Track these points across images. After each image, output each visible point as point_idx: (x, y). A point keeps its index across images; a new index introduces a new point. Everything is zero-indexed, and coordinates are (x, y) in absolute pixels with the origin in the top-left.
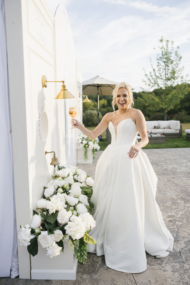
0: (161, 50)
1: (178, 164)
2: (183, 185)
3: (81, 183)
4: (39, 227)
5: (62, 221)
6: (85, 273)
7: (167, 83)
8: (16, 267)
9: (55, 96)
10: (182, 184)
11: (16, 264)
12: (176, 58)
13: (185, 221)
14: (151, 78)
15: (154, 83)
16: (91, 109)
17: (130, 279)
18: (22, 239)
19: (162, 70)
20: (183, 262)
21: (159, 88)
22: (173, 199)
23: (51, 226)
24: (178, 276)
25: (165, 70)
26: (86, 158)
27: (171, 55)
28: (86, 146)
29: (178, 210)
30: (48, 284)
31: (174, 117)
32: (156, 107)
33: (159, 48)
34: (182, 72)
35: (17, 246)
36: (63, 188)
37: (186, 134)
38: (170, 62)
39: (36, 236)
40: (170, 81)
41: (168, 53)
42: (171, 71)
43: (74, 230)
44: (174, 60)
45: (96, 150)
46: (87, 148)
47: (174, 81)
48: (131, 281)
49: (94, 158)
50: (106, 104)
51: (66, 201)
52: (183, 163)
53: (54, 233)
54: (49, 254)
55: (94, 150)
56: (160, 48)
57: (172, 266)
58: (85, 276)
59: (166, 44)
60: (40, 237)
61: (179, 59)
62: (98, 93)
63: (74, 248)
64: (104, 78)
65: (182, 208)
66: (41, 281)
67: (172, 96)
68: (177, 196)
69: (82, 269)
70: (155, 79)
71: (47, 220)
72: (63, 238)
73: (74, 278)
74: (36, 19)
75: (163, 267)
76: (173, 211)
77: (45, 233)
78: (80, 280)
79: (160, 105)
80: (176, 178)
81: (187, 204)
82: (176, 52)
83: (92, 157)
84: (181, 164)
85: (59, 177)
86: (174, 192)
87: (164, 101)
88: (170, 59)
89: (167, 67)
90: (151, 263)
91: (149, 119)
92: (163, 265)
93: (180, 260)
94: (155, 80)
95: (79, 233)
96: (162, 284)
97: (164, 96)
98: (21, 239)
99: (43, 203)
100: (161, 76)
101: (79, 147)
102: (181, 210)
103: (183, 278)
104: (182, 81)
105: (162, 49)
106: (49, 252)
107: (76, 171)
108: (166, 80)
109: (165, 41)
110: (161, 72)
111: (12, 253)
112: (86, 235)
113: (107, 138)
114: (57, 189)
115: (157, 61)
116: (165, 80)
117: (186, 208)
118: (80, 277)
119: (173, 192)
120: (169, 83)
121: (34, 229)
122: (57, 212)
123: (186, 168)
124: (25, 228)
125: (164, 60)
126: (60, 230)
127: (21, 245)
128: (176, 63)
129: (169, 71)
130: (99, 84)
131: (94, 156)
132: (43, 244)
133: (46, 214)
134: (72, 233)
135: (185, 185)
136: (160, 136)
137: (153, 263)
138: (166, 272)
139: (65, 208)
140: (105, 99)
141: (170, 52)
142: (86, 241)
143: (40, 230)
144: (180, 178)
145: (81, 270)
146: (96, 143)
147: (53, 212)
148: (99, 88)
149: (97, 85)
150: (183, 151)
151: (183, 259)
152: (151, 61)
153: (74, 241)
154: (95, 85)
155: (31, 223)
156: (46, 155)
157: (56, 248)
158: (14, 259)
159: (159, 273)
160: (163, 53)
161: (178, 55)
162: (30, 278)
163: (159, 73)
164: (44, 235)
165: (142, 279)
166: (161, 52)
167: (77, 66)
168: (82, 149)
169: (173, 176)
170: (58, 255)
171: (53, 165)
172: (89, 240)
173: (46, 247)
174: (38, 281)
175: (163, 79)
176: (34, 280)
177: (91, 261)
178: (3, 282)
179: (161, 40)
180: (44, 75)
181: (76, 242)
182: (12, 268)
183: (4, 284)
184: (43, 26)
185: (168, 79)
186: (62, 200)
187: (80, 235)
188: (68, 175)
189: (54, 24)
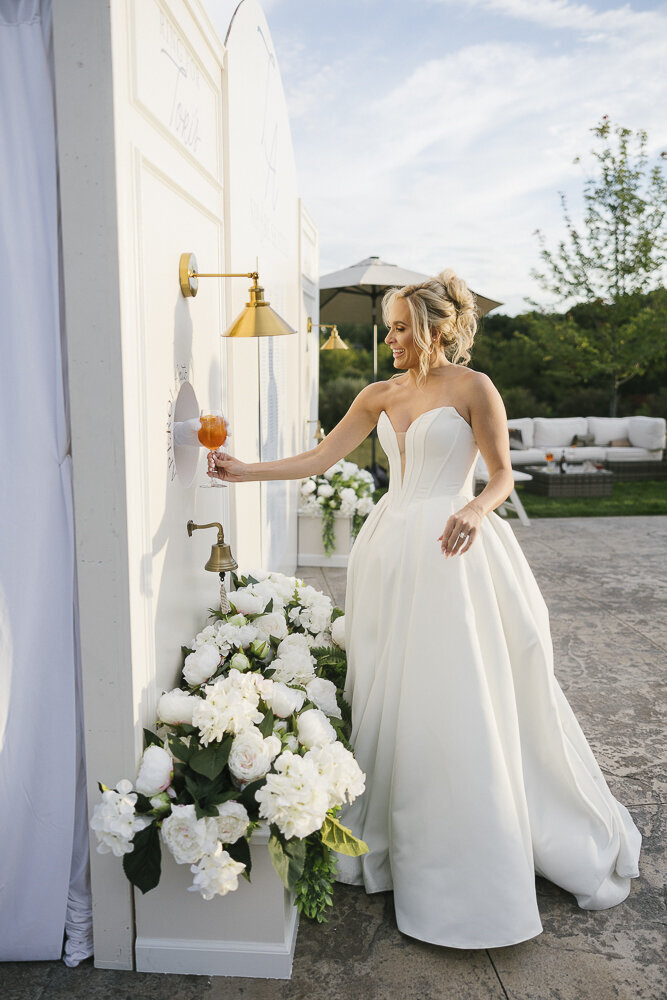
0: (602, 164)
1: (660, 573)
3: (315, 635)
4: (165, 791)
5: (247, 771)
6: (323, 955)
7: (620, 284)
8: (85, 926)
9: (225, 330)
11: (83, 917)
12: (656, 194)
14: (562, 265)
15: (574, 281)
16: (347, 375)
17: (484, 984)
18: (106, 830)
19: (603, 237)
21: (593, 300)
22: (640, 696)
23: (207, 789)
24: (660, 976)
25: (613, 237)
26: (330, 547)
27: (638, 183)
28: (331, 505)
29: (660, 737)
30: (193, 989)
31: (645, 405)
32: (582, 369)
33: (595, 158)
35: (87, 855)
36: (249, 652)
38: (632, 209)
39: (154, 822)
40: (634, 275)
41: (627, 174)
42: (635, 241)
43: (288, 805)
44: (647, 199)
46: (334, 512)
47: (646, 274)
48: (490, 991)
51: (260, 699)
53: (216, 814)
54: (199, 885)
56: (599, 156)
57: (637, 938)
58: (324, 968)
59: (621, 144)
60: (167, 825)
62: (374, 317)
63: (287, 869)
64: (395, 266)
66: (170, 979)
67: (639, 328)
68: (657, 689)
69: (315, 940)
70: (576, 267)
71: (192, 765)
72: (250, 830)
73: (286, 973)
74: (163, 50)
75: (603, 944)
76: (640, 741)
77: (185, 812)
78: (308, 980)
79: (596, 363)
80: (652, 623)
82: (656, 171)
85: (234, 612)
86: (645, 674)
87: (608, 349)
88: (633, 197)
89: (621, 226)
90: (559, 927)
91: (554, 410)
92: (606, 935)
94: (577, 272)
95: (305, 815)
97: (610, 331)
98: (103, 832)
99: (178, 706)
100: (600, 256)
101: (308, 506)
105: (603, 160)
106: (201, 879)
107: (296, 592)
108: (617, 274)
109: (617, 132)
110: (600, 244)
111: (71, 879)
112: (332, 823)
114: (229, 657)
115: (585, 205)
116: (614, 272)
118: (308, 970)
119: (639, 672)
120: (629, 284)
121: (147, 796)
122: (229, 737)
124: (117, 792)
125: (612, 200)
126: (238, 802)
127: (101, 853)
128: (657, 211)
129: (629, 239)
130: (379, 286)
132: (179, 849)
133: (188, 745)
134: (282, 815)
136: (593, 470)
137: (567, 927)
138: (615, 962)
139: (255, 725)
141: (633, 173)
142: (330, 845)
143: (167, 802)
145: (309, 943)
146: (365, 494)
147: (215, 740)
149: (370, 291)
152: (563, 205)
153: (290, 845)
154: (365, 288)
155: (138, 777)
156: (190, 535)
157: (225, 866)
158: (75, 898)
159: (591, 965)
160: (607, 175)
161: (662, 182)
162: (131, 969)
163: (592, 246)
164: (183, 819)
165: (529, 982)
166: (603, 171)
167: (302, 220)
168: (316, 514)
169: (642, 617)
170: (230, 892)
171: (215, 571)
172: (341, 840)
173: (190, 862)
174: (160, 979)
175: (607, 269)
176: (145, 974)
177: (347, 912)
178: (36, 977)
179: (601, 127)
180: (187, 251)
181: (296, 848)
182: (68, 932)
183: (39, 985)
184: (185, 76)
185: (626, 269)
186: (247, 695)
187: (308, 823)
188: (269, 608)
189: (223, 71)
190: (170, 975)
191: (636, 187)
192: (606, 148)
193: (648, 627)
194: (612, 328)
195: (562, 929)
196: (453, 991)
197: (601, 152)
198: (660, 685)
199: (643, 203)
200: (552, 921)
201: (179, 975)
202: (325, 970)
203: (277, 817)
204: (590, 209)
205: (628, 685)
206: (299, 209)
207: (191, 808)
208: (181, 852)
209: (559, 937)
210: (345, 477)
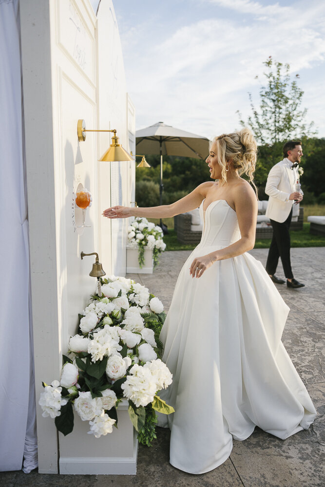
0: (268, 80)
1: (299, 275)
2: (308, 311)
3: (142, 307)
4: (75, 385)
5: (115, 374)
6: (151, 462)
7: (277, 137)
8: (33, 453)
9: (100, 157)
10: (307, 309)
11: (33, 448)
12: (294, 94)
13: (316, 373)
17: (229, 473)
18: (47, 406)
19: (269, 115)
20: (318, 442)
21: (264, 145)
22: (293, 334)
23: (96, 383)
24: (311, 466)
25: (274, 114)
26: (142, 264)
27: (286, 89)
28: (143, 243)
29: (304, 353)
30: (88, 482)
32: (259, 177)
33: (265, 76)
34: (303, 118)
35: (34, 417)
36: (111, 316)
37: (309, 223)
38: (282, 101)
39: (69, 400)
40: (283, 133)
41: (280, 85)
42: (284, 117)
43: (138, 390)
44: (290, 96)
45: (160, 250)
46: (144, 246)
47: (289, 133)
48: (232, 476)
49: (155, 263)
50: (170, 171)
51: (120, 339)
52: (307, 274)
53: (101, 396)
54: (94, 431)
55: (156, 251)
56: (267, 75)
57: (299, 448)
58: (152, 469)
59: (277, 70)
60: (77, 402)
61: (298, 96)
62: (161, 152)
63: (137, 422)
64: (171, 127)
65: (310, 350)
66: (77, 477)
68: (301, 330)
69: (147, 455)
70: (256, 128)
71: (88, 373)
72: (117, 403)
73: (134, 472)
74: (70, 19)
75: (284, 452)
76: (295, 355)
77: (86, 395)
78: (144, 475)
80: (297, 299)
81: (317, 342)
82: (294, 84)
83: (153, 263)
84: (303, 274)
85: (103, 296)
86: (295, 323)
88: (283, 96)
89: (277, 110)
90: (263, 444)
92: (285, 447)
93: (313, 439)
94: (257, 131)
95: (146, 395)
96: (284, 480)
97: (272, 160)
98: (45, 406)
99: (79, 343)
100: (267, 124)
101: (131, 244)
102: (309, 354)
103: (320, 469)
104: (303, 133)
105: (269, 77)
106: (94, 428)
107: (132, 286)
108: (276, 132)
109: (275, 64)
110: (268, 118)
111: (27, 430)
112: (157, 398)
113: (176, 229)
114: (102, 318)
115: (261, 99)
116: (274, 131)
117: (317, 350)
118: (144, 470)
119: (292, 322)
120: (281, 137)
121: (66, 388)
122: (106, 358)
123: (313, 283)
124: (52, 386)
125: (273, 97)
126: (111, 389)
127: (44, 416)
128: (294, 102)
129: (281, 115)
130: (163, 136)
131: (156, 260)
132: (83, 413)
133: (85, 362)
134: (134, 395)
135: (312, 310)
136: (266, 226)
137: (266, 444)
138: (289, 460)
139: (118, 352)
140: (168, 162)
141: (283, 84)
142: (156, 409)
143: (76, 390)
144: (303, 299)
145: (144, 457)
146: (159, 238)
147: (99, 359)
148: (163, 143)
149: (159, 139)
150: (306, 253)
151: (316, 438)
152: (250, 99)
153: (138, 410)
154: (156, 137)
155: (61, 379)
156: (82, 259)
157: (106, 421)
158: (29, 440)
159: (279, 462)
160: (271, 85)
161: (297, 89)
162: (57, 473)
163: (264, 119)
164: (85, 399)
165: (250, 471)
166: (269, 83)
167: (129, 104)
168: (135, 248)
169: (292, 296)
170: (108, 433)
171: (95, 276)
172: (161, 407)
173: (88, 419)
174: (72, 477)
175: (270, 130)
176: (64, 475)
177: (161, 441)
178: (9, 479)
179: (268, 62)
180: (81, 119)
181: (141, 411)
182: (25, 456)
183: (11, 483)
184: (80, 31)
185: (279, 130)
186: (114, 337)
187: (147, 399)
188: (120, 294)
189: (96, 29)
190: (77, 475)
191: (285, 91)
192: (270, 72)
193: (295, 301)
194: (273, 158)
195: (264, 445)
196: (215, 477)
197: (268, 73)
198: (302, 328)
199: (287, 98)
200: (259, 442)
201: (81, 475)
202: (153, 469)
203: (132, 396)
204: (263, 101)
205: (288, 328)
206: (127, 98)
207: (88, 393)
208: (84, 415)
209: (263, 449)
210: (149, 230)
